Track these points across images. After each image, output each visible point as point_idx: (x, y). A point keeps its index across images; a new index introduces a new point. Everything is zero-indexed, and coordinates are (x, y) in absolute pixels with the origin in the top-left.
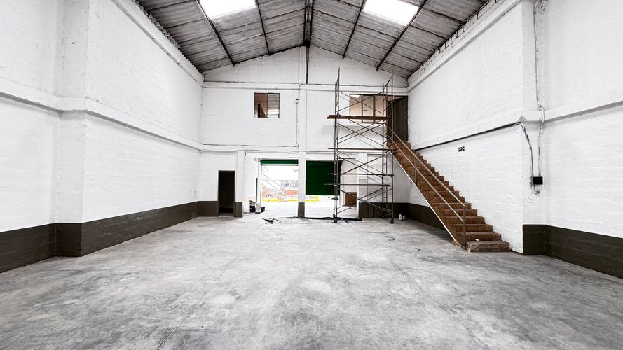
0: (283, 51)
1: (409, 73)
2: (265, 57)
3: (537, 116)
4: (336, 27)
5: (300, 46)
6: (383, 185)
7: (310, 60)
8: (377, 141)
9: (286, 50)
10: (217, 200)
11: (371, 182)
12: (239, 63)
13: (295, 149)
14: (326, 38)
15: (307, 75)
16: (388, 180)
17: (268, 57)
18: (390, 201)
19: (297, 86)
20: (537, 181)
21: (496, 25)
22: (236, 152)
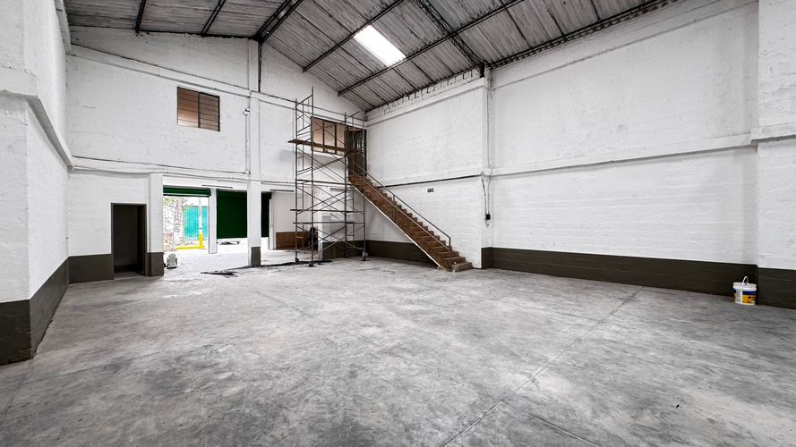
0: (224, 36)
1: (370, 107)
2: (194, 37)
3: (487, 173)
4: (312, 38)
5: (250, 38)
6: (346, 223)
7: (263, 62)
8: (338, 175)
9: (229, 37)
10: (110, 253)
11: (334, 219)
12: (148, 32)
13: (246, 177)
14: (291, 43)
15: (260, 81)
16: (351, 217)
17: (200, 38)
18: (350, 239)
19: (247, 93)
20: (488, 217)
21: (462, 96)
22: (148, 174)
